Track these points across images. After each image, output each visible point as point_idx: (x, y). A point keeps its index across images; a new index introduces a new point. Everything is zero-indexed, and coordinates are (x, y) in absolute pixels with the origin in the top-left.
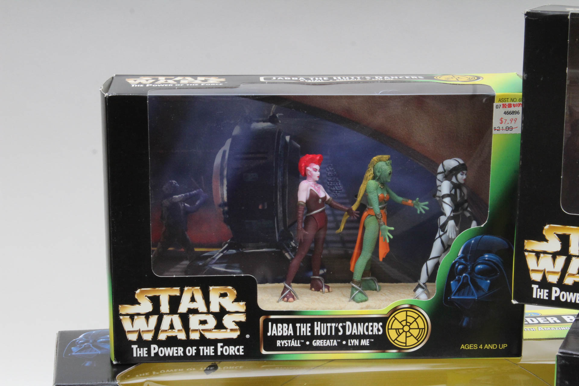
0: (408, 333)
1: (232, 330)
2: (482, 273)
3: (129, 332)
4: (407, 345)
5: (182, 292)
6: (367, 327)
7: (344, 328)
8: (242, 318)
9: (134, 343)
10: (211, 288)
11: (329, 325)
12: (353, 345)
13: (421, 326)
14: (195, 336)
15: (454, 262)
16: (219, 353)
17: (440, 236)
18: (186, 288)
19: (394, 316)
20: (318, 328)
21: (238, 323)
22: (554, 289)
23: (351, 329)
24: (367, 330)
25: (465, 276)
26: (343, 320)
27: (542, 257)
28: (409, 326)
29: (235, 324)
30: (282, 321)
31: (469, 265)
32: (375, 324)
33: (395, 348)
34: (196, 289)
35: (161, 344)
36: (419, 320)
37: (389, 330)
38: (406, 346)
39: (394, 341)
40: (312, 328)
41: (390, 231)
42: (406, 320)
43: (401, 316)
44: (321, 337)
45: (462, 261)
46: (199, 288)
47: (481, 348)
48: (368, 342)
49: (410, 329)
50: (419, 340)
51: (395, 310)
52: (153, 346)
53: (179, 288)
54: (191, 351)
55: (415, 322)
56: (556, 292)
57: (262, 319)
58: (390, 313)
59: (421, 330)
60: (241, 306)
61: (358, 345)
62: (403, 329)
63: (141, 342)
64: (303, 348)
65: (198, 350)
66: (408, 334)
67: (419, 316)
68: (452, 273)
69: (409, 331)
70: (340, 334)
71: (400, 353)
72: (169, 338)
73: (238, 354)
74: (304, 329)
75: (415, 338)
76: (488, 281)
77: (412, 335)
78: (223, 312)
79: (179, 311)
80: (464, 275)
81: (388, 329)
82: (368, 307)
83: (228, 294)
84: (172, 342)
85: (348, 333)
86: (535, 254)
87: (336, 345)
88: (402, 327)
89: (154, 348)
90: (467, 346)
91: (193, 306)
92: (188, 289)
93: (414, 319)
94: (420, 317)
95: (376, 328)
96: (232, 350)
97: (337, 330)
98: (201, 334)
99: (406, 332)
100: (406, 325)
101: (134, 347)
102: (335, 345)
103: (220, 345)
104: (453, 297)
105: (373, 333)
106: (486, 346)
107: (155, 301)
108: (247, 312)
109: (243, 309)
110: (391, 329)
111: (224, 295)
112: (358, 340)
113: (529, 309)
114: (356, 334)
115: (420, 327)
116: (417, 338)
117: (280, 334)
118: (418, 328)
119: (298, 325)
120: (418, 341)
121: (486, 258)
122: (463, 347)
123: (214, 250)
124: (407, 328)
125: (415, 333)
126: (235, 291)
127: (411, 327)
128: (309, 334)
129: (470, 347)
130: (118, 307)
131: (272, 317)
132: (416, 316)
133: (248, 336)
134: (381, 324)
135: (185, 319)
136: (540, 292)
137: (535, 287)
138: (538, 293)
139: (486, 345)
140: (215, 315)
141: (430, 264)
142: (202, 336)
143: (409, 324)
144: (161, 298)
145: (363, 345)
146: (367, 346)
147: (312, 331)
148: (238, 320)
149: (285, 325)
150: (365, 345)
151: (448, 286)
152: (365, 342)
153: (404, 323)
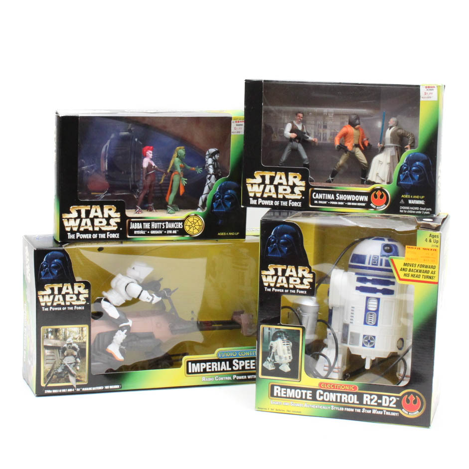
0: (194, 227)
1: (114, 226)
3: (67, 227)
5: (91, 208)
6: (176, 224)
7: (165, 225)
8: (119, 220)
9: (69, 232)
10: (104, 206)
11: (158, 223)
12: (169, 233)
13: (200, 224)
14: (97, 229)
16: (108, 237)
17: (208, 184)
18: (93, 206)
19: (188, 220)
20: (154, 225)
21: (117, 223)
22: (259, 199)
23: (168, 225)
24: (176, 226)
26: (165, 221)
29: (115, 223)
30: (137, 222)
32: (179, 223)
33: (187, 234)
34: (97, 207)
35: (81, 233)
36: (199, 221)
38: (193, 234)
39: (188, 231)
40: (151, 225)
41: (185, 181)
42: (193, 221)
43: (191, 219)
44: (154, 229)
45: (218, 193)
46: (99, 206)
47: (227, 234)
51: (188, 216)
52: (77, 234)
53: (90, 206)
54: (95, 236)
55: (197, 222)
56: (260, 201)
57: (127, 221)
58: (186, 218)
59: (200, 226)
60: (118, 215)
61: (171, 233)
63: (72, 232)
64: (147, 234)
65: (98, 236)
67: (199, 219)
68: (214, 199)
70: (163, 228)
71: (190, 237)
72: (85, 230)
73: (116, 237)
74: (147, 226)
75: (197, 230)
77: (196, 228)
78: (110, 217)
79: (90, 217)
81: (185, 226)
82: (176, 216)
83: (112, 209)
84: (86, 231)
85: (167, 227)
87: (162, 233)
88: (191, 225)
89: (78, 235)
91: (96, 214)
95: (180, 225)
96: (113, 236)
97: (162, 226)
98: (100, 228)
101: (69, 234)
103: (108, 233)
105: (178, 228)
107: (79, 212)
108: (121, 218)
110: (187, 225)
111: (110, 209)
112: (171, 231)
113: (249, 209)
114: (171, 228)
117: (136, 228)
119: (144, 224)
120: (199, 231)
122: (219, 234)
123: (100, 194)
124: (193, 225)
126: (115, 208)
127: (196, 225)
128: (149, 228)
129: (222, 234)
131: (132, 220)
133: (121, 229)
134: (182, 223)
137: (251, 199)
138: (253, 202)
139: (230, 233)
140: (106, 219)
141: (203, 197)
142: (100, 229)
143: (195, 223)
144: (82, 211)
146: (175, 234)
147: (151, 226)
148: (116, 221)
149: (138, 224)
151: (212, 205)
152: (175, 232)
153: (192, 223)
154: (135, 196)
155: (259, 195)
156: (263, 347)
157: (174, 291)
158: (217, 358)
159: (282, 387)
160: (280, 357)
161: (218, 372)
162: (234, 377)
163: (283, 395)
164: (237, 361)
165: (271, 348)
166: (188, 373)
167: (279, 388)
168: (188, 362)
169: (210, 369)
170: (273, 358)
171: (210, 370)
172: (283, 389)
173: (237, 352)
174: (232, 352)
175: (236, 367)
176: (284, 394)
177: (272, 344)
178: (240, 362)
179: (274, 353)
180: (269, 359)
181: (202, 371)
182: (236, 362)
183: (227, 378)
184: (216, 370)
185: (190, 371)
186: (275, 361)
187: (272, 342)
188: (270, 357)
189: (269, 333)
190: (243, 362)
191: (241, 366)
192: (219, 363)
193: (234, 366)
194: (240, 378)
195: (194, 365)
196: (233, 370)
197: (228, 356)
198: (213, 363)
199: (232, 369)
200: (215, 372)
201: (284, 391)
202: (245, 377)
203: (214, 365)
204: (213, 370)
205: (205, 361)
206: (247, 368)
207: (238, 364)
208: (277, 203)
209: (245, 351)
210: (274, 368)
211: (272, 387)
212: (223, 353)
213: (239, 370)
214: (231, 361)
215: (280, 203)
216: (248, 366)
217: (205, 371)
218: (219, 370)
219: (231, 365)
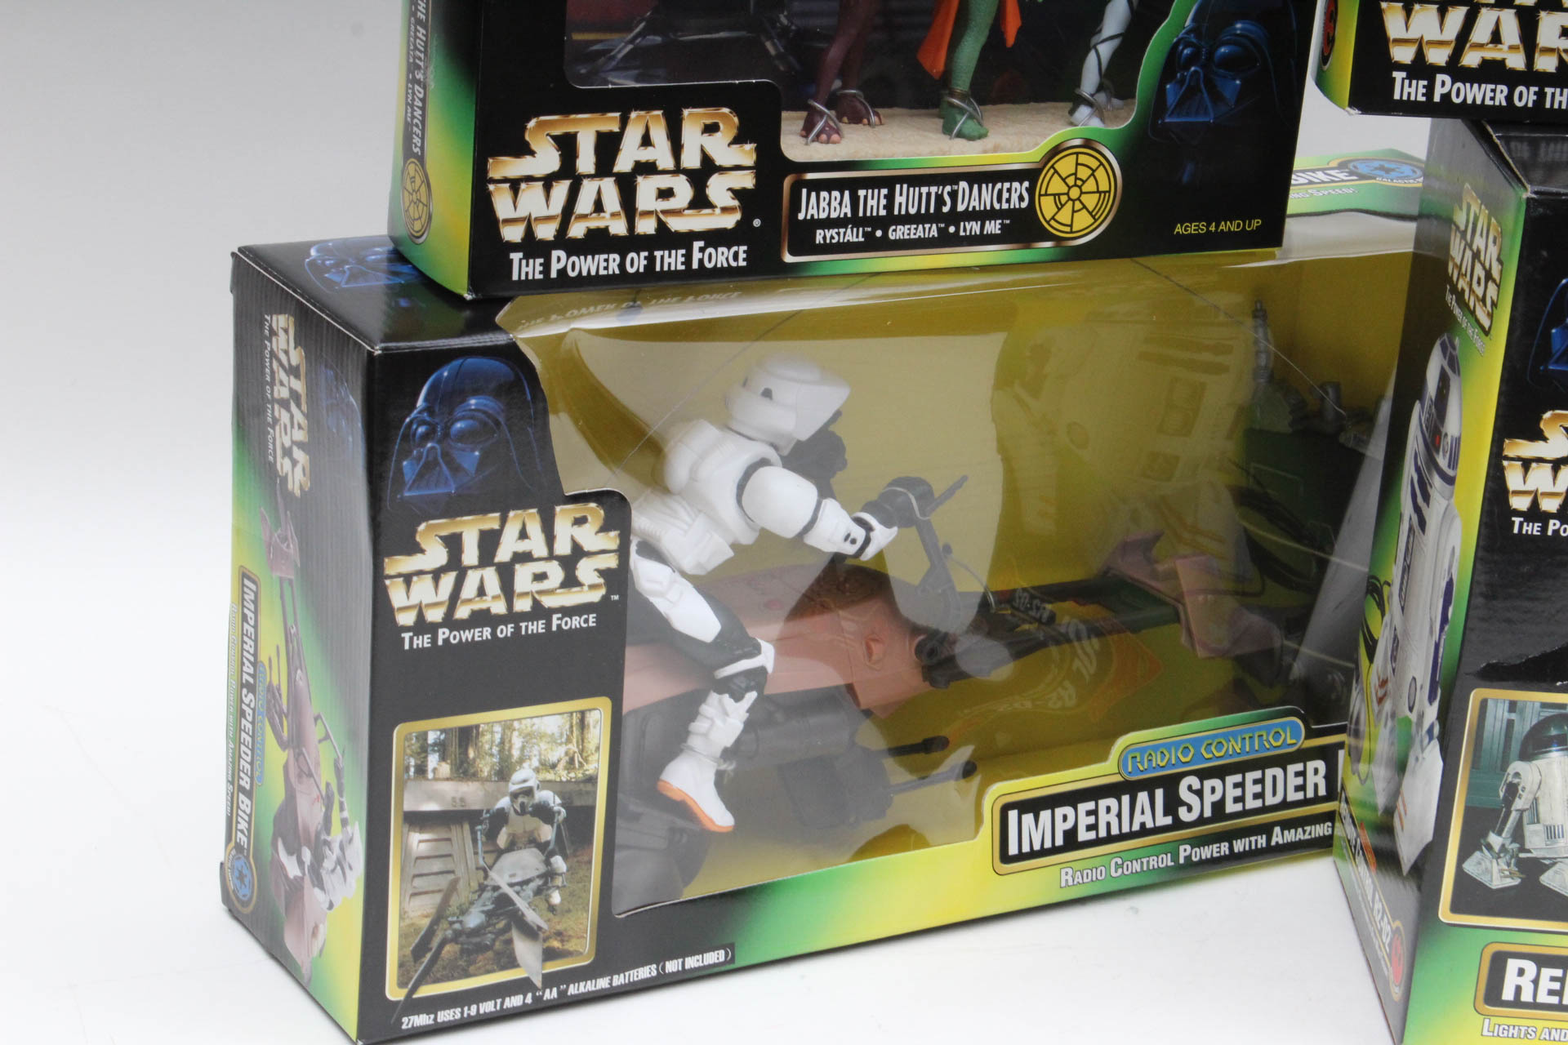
0: (1077, 203)
1: (725, 210)
2: (1228, 63)
3: (508, 222)
4: (1074, 230)
5: (624, 122)
6: (1000, 192)
7: (953, 195)
8: (747, 181)
9: (515, 247)
10: (686, 112)
11: (924, 190)
12: (968, 233)
13: (1104, 186)
14: (646, 227)
15: (1175, 40)
16: (695, 265)
18: (633, 115)
19: (1052, 167)
20: (906, 200)
21: (738, 194)
22: (1440, 77)
23: (972, 198)
24: (999, 200)
25: (1195, 71)
26: (952, 178)
27: (1417, 12)
28: (1080, 187)
29: (733, 196)
30: (829, 185)
31: (1204, 47)
32: (1016, 185)
33: (1046, 236)
34: (654, 116)
35: (576, 248)
36: (1101, 174)
37: (1042, 198)
38: (1071, 232)
39: (1048, 222)
40: (890, 198)
42: (1075, 174)
43: (1065, 165)
44: (907, 219)
45: (1192, 37)
46: (659, 113)
47: (1213, 229)
48: (998, 226)
49: (1082, 193)
50: (1097, 217)
51: (1056, 151)
52: (555, 254)
53: (618, 114)
54: (637, 262)
55: (1092, 177)
56: (1443, 84)
57: (787, 182)
58: (1044, 160)
59: (1103, 195)
60: (746, 154)
61: (978, 233)
62: (1067, 194)
63: (532, 247)
64: (871, 245)
65: (651, 260)
66: (1078, 205)
67: (1101, 164)
68: (1171, 64)
69: (1079, 199)
70: (946, 209)
71: (1058, 249)
72: (591, 233)
73: (734, 264)
74: (874, 202)
75: (1090, 213)
76: (1238, 82)
77: (1084, 207)
78: (709, 167)
79: (616, 169)
80: (1193, 69)
81: (1040, 195)
82: (996, 149)
83: (721, 126)
84: (598, 241)
85: (961, 208)
86: (1403, 6)
87: (936, 236)
88: (1065, 189)
89: (559, 259)
90: (1188, 226)
91: (646, 155)
92: (638, 117)
93: (1091, 172)
94: (1101, 167)
95: (1016, 195)
96: (722, 257)
97: (940, 200)
98: (660, 222)
99: (1074, 201)
100: (1075, 185)
101: (516, 257)
102: (933, 236)
103: (697, 245)
104: (1167, 120)
105: (1009, 206)
106: (1223, 227)
107: (567, 145)
108: (759, 169)
109: (750, 160)
110: (1046, 195)
111: (711, 129)
112: (979, 223)
114: (977, 209)
115: (1100, 190)
116: (1094, 214)
117: (823, 216)
118: (1098, 192)
119: (862, 193)
120: (1096, 220)
121: (1236, 29)
122: (1179, 229)
123: (615, 36)
124: (1075, 193)
125: (1091, 201)
126: (736, 120)
127: (1084, 189)
128: (883, 212)
129: (1192, 228)
130: (487, 161)
131: (810, 176)
132: (1094, 164)
133: (757, 223)
134: (1026, 184)
135: (627, 187)
136: (1410, 86)
137: (1399, 76)
138: (1406, 88)
139: (1223, 223)
140: (691, 175)
142: (662, 226)
143: (1079, 183)
144: (580, 138)
145: (989, 232)
146: (996, 235)
147: (889, 206)
148: (737, 186)
149: (836, 194)
150: (993, 232)
151: (1160, 92)
152: (993, 227)
153: (1071, 181)
154: (768, 45)
155: (1438, 56)
156: (1472, 788)
157: (950, 492)
158: (1118, 779)
159: (1542, 961)
160: (1551, 833)
161: (1122, 837)
162: (1184, 851)
163: (1543, 998)
164: (1194, 781)
165: (1513, 790)
166: (1005, 858)
167: (1530, 967)
168: (1005, 809)
169: (1089, 828)
170: (1518, 835)
171: (1092, 835)
172: (1547, 973)
173: (1197, 743)
174: (1177, 745)
175: (1190, 809)
176: (1551, 992)
177: (1517, 775)
178: (1208, 784)
179: (1522, 812)
180: (1495, 840)
181: (1059, 842)
182: (1190, 788)
183: (1153, 862)
184: (1115, 831)
185: (1013, 850)
186: (1523, 849)
187: (1517, 766)
188: (1499, 834)
189: (1510, 723)
190: (1217, 783)
191: (1209, 799)
192: (1126, 799)
193: (1183, 803)
194: (1206, 852)
195: (1028, 818)
196: (1178, 824)
197: (1160, 765)
198: (1103, 803)
199: (1176, 818)
200: (1110, 839)
201: (1553, 979)
202: (1224, 848)
203: (1108, 810)
204: (1103, 833)
205: (1072, 798)
206: (1231, 807)
207: (1199, 793)
208: (1526, 97)
209: (1226, 736)
210: (1516, 882)
211: (1498, 962)
212: (1142, 751)
213: (1201, 821)
214: (1170, 783)
215: (1541, 95)
216: (1236, 800)
217: (1071, 842)
218: (1126, 829)
219: (1173, 804)
